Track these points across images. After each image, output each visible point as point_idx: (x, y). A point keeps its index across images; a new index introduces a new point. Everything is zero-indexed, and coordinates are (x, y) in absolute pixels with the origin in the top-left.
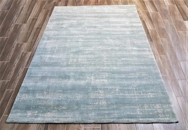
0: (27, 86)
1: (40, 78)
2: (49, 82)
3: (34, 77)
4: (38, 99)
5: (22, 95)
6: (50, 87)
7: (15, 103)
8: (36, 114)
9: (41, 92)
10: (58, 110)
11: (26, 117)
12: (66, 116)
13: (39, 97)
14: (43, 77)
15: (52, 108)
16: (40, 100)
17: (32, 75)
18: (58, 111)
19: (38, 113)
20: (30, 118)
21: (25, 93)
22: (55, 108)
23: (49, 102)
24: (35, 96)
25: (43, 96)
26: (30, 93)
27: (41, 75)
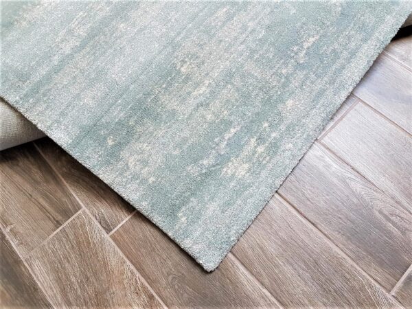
0: (86, 121)
1: (88, 49)
2: (140, 31)
3: (57, 70)
4: (196, 109)
5: (121, 165)
6: (172, 34)
7: (144, 203)
8: (261, 149)
9: (170, 84)
10: (299, 66)
11: (246, 187)
12: (345, 54)
13: (192, 102)
14: (91, 36)
15: (279, 81)
16: (208, 105)
17: (36, 77)
18: (304, 69)
19: (261, 140)
20: (264, 173)
21: (119, 146)
22: (284, 71)
23: (243, 76)
24: (173, 113)
25: (197, 85)
26: (139, 129)
27: (74, 43)
